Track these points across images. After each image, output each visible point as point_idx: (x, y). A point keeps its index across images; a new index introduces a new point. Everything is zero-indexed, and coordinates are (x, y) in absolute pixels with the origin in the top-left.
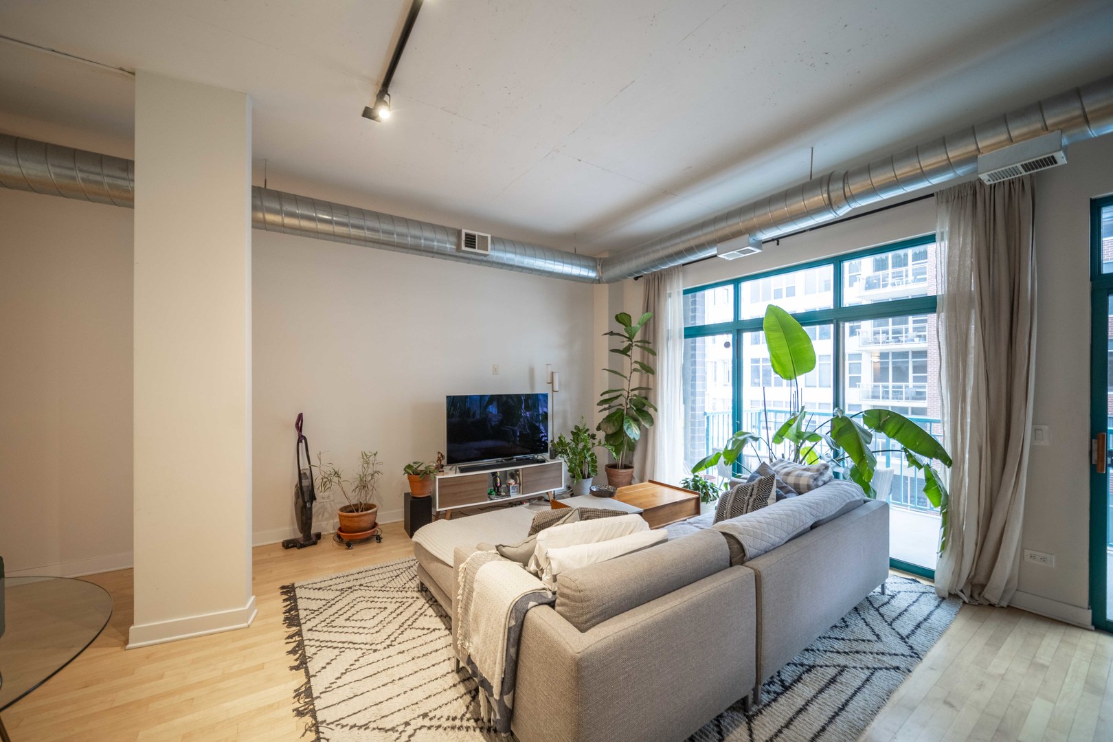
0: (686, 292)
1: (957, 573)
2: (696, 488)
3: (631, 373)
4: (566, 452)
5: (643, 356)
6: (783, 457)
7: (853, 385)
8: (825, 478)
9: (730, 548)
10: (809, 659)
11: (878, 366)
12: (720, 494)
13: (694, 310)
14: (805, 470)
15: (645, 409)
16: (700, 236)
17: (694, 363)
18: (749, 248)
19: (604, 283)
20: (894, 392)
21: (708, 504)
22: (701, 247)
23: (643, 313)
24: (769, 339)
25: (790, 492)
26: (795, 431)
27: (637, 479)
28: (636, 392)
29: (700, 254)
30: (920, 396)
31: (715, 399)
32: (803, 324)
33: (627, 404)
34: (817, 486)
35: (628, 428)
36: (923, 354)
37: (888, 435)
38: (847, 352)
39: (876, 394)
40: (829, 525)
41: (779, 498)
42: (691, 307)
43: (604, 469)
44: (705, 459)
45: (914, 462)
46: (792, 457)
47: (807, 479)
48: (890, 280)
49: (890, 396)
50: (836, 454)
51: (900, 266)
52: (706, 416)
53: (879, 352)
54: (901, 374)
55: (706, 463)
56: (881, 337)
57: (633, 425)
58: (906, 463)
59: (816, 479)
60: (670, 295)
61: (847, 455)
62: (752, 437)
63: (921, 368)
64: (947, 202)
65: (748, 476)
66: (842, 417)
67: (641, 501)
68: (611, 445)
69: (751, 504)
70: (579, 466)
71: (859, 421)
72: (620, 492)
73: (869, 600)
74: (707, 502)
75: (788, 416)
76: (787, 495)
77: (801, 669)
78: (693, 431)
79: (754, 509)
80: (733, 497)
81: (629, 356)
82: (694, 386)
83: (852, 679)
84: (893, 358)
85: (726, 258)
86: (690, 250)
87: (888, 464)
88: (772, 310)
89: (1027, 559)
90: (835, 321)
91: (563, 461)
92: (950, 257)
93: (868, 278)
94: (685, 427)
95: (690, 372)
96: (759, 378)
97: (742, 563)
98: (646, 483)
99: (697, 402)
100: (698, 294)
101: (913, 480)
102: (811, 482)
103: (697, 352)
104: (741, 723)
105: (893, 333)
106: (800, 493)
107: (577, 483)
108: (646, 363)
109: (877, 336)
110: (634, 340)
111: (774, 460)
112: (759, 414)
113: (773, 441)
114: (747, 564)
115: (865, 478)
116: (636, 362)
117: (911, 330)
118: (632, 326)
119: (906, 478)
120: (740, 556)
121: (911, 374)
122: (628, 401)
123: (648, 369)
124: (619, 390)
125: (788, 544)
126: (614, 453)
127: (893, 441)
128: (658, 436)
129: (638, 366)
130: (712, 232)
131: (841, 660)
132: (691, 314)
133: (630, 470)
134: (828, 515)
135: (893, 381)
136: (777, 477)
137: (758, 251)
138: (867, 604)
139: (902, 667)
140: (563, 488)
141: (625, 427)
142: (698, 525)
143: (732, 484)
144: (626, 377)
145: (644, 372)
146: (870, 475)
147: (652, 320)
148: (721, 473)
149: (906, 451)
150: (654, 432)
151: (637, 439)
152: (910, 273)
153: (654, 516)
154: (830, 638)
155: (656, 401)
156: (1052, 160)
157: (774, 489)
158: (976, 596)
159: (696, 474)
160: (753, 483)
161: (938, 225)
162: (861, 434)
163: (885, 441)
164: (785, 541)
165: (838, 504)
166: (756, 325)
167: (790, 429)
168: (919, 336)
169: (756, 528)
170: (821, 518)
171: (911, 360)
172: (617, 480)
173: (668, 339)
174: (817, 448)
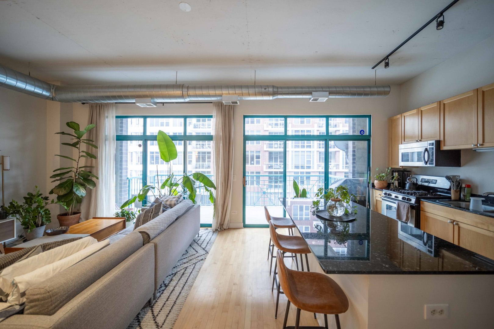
0: (117, 117)
1: (217, 223)
2: (123, 215)
3: (79, 158)
4: (18, 212)
5: (88, 148)
6: (165, 194)
7: (189, 164)
8: (181, 200)
9: (143, 238)
10: (175, 270)
11: (197, 156)
12: (136, 216)
13: (122, 127)
14: (173, 198)
15: (89, 178)
16: (127, 92)
17: (121, 153)
18: (151, 104)
19: (56, 100)
20: (202, 166)
21: (130, 222)
22: (127, 97)
23: (88, 124)
24: (159, 145)
25: (168, 208)
26: (169, 183)
27: (83, 219)
28: (83, 169)
29: (126, 100)
30: (209, 167)
31: (132, 171)
32: (173, 140)
33: (76, 176)
34: (178, 204)
35: (77, 190)
36: (209, 153)
37: (200, 181)
38: (188, 151)
39: (197, 167)
40: (182, 217)
41: (164, 211)
42: (120, 125)
43: (56, 217)
44: (128, 201)
45: (207, 190)
46: (168, 194)
47: (174, 201)
48: (201, 126)
49: (201, 167)
50: (184, 190)
51: (204, 122)
52: (128, 180)
53: (197, 151)
54: (204, 160)
55: (129, 203)
56: (198, 146)
57: (80, 188)
58: (205, 190)
59: (177, 201)
60: (107, 117)
61: (188, 190)
62: (152, 187)
63: (209, 158)
64: (216, 106)
65: (150, 205)
66: (186, 176)
67: (88, 230)
68: (62, 202)
69: (152, 216)
70: (32, 220)
71: (191, 177)
72: (71, 229)
73: (194, 241)
74: (129, 221)
75: (167, 177)
76: (167, 209)
77: (172, 276)
78: (121, 188)
79: (153, 218)
80: (143, 215)
81: (77, 148)
82: (121, 165)
83: (189, 271)
84: (202, 154)
85: (140, 105)
86: (120, 97)
87: (200, 192)
88: (160, 132)
89: (232, 213)
90: (184, 140)
91: (15, 219)
92: (216, 124)
93: (194, 124)
94: (116, 186)
95: (119, 158)
96: (153, 160)
97: (149, 242)
98: (91, 220)
99: (123, 173)
100: (124, 120)
101: (207, 196)
102: (176, 203)
103: (123, 148)
104: (148, 311)
105: (202, 145)
106: (172, 208)
107: (31, 231)
108: (90, 152)
109: (197, 146)
110: (81, 139)
111: (161, 196)
112: (155, 177)
113: (161, 188)
114: (151, 242)
115: (193, 198)
116: (83, 152)
117: (207, 144)
118: (80, 131)
119: (205, 196)
120: (148, 240)
121: (207, 160)
122: (77, 174)
123: (92, 156)
124: (69, 168)
125: (168, 228)
126: (66, 207)
127: (201, 183)
128: (99, 192)
129: (84, 154)
130: (133, 92)
131: (186, 265)
132: (120, 129)
133: (78, 215)
134: (182, 213)
135: (202, 162)
136: (163, 203)
137: (155, 106)
138: (194, 242)
139: (203, 258)
140: (15, 237)
141: (74, 190)
142: (125, 233)
143: (143, 210)
144: (75, 160)
145: (89, 157)
146: (195, 196)
147: (95, 129)
148: (136, 206)
149: (205, 186)
150: (96, 191)
151: (84, 195)
152: (207, 125)
153: (99, 235)
154: (182, 259)
155: (97, 173)
156: (236, 103)
157: (162, 208)
158: (221, 228)
159: (123, 209)
160: (153, 207)
161: (213, 112)
162: (192, 182)
163: (199, 183)
164: (166, 228)
165: (185, 209)
166: (153, 138)
167: (168, 182)
168: (209, 147)
169: (155, 226)
170: (179, 215)
171: (206, 155)
172: (67, 222)
173: (106, 140)
174: (177, 189)
